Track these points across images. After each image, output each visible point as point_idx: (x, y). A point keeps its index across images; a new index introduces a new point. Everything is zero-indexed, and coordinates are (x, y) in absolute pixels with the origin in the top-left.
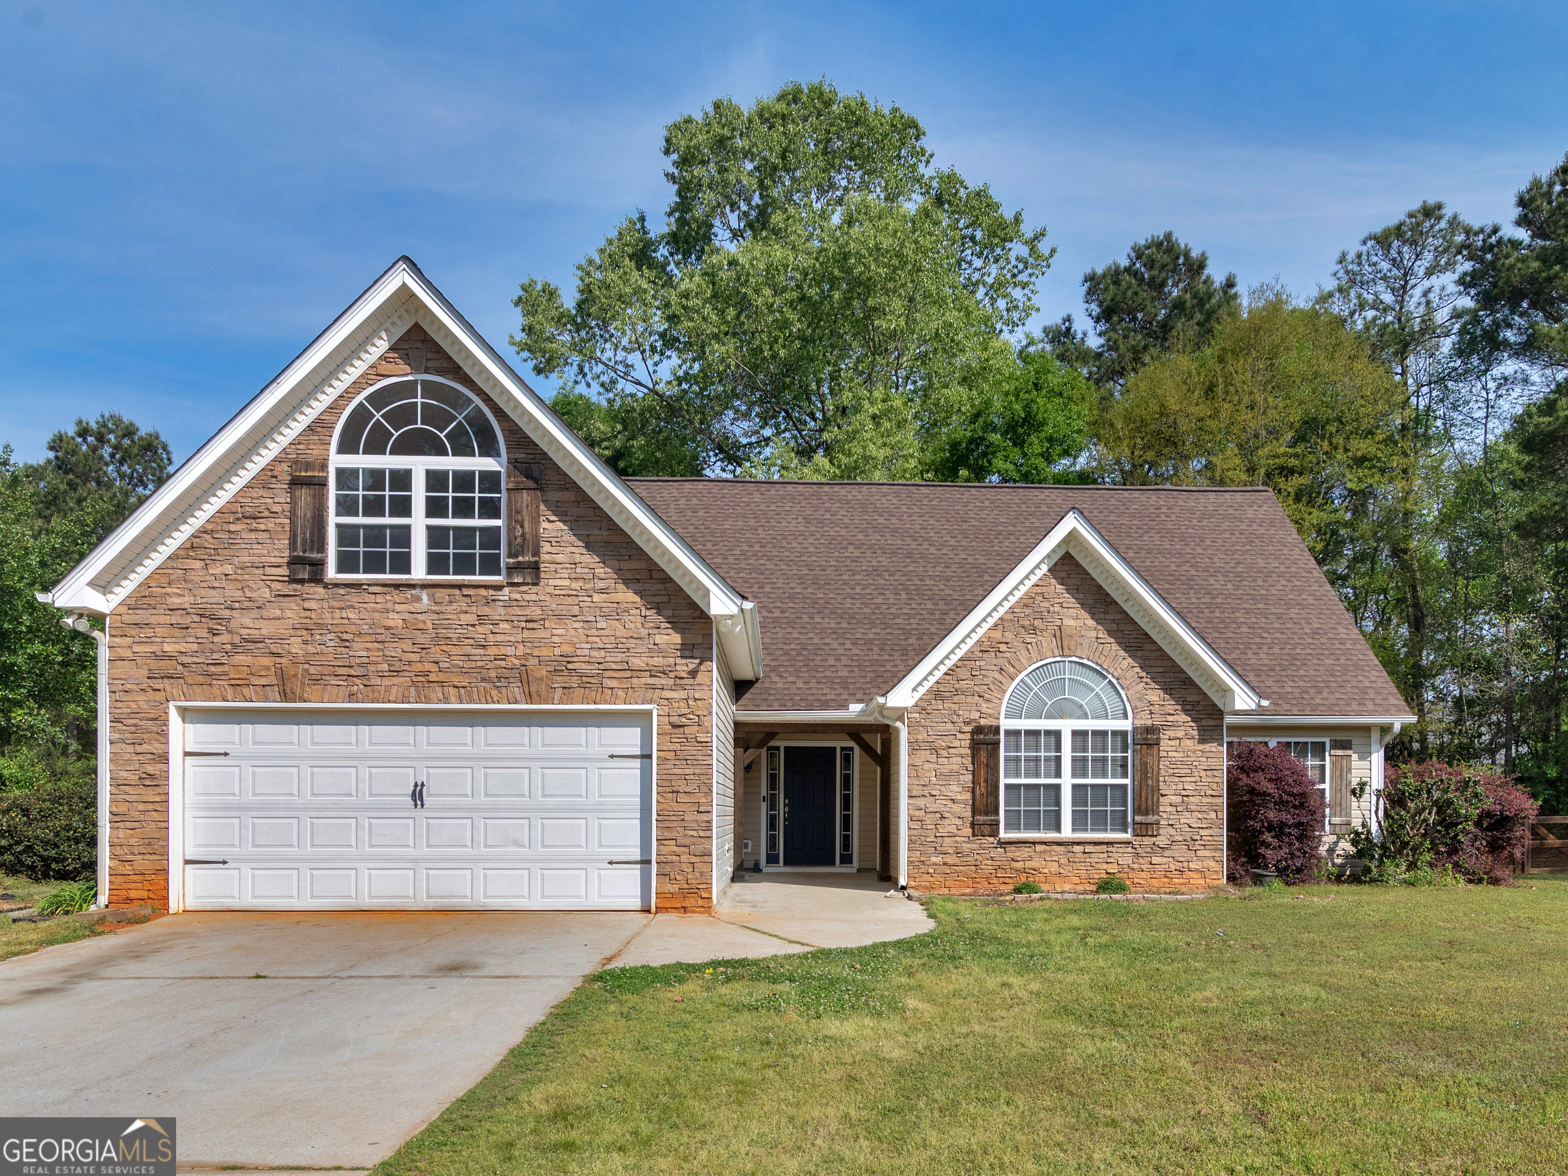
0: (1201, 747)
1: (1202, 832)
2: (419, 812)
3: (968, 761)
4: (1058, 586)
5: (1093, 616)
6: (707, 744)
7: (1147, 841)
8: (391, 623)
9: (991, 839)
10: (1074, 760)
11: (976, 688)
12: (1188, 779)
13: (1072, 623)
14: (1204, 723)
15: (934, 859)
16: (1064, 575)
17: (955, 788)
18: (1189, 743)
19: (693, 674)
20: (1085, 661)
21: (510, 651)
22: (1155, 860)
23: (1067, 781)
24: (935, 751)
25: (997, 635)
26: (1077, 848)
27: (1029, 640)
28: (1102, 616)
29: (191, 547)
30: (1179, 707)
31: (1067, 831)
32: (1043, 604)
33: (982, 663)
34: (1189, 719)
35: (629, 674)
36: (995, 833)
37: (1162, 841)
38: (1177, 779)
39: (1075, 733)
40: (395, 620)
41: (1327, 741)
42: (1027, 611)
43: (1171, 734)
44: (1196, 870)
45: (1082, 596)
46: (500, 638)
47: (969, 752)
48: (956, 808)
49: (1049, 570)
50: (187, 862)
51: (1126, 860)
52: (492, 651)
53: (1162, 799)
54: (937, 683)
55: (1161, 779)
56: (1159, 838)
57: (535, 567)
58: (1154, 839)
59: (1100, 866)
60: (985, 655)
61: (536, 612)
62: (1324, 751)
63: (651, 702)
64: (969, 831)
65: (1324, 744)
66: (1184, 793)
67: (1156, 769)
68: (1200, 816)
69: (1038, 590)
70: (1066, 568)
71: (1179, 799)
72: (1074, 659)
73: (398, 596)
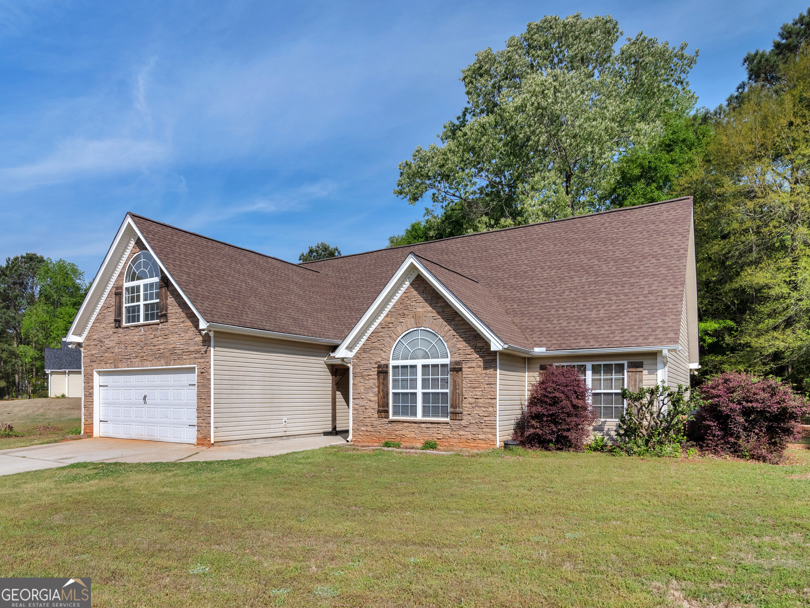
0: (485, 371)
1: (485, 418)
2: (145, 406)
3: (376, 381)
4: (415, 292)
5: (431, 305)
6: (209, 379)
7: (457, 422)
8: (135, 340)
9: (386, 420)
10: (423, 380)
11: (380, 346)
12: (478, 389)
13: (420, 310)
14: (487, 358)
15: (362, 428)
16: (417, 286)
17: (371, 395)
18: (479, 369)
19: (206, 352)
20: (428, 329)
21: (161, 347)
22: (461, 433)
23: (419, 391)
24: (362, 376)
25: (388, 319)
26: (423, 425)
27: (401, 321)
28: (435, 305)
29: (97, 319)
30: (473, 350)
31: (419, 417)
32: (408, 302)
33: (382, 334)
34: (478, 356)
35: (189, 353)
36: (387, 417)
37: (464, 423)
38: (472, 389)
39: (424, 366)
40: (136, 338)
41: (626, 363)
42: (401, 306)
43: (469, 365)
44: (482, 439)
45: (425, 296)
46: (159, 342)
47: (376, 377)
48: (372, 404)
49: (410, 285)
50: (101, 421)
51: (447, 432)
52: (157, 347)
53: (465, 400)
54: (364, 345)
55: (464, 389)
56: (463, 421)
57: (165, 315)
58: (460, 421)
59: (433, 435)
60: (384, 329)
61: (167, 332)
62: (623, 370)
63: (194, 364)
64: (376, 415)
65: (623, 364)
66: (476, 397)
67: (460, 384)
68: (484, 410)
69: (406, 295)
70: (418, 282)
71: (474, 400)
72: (423, 328)
73: (137, 330)
